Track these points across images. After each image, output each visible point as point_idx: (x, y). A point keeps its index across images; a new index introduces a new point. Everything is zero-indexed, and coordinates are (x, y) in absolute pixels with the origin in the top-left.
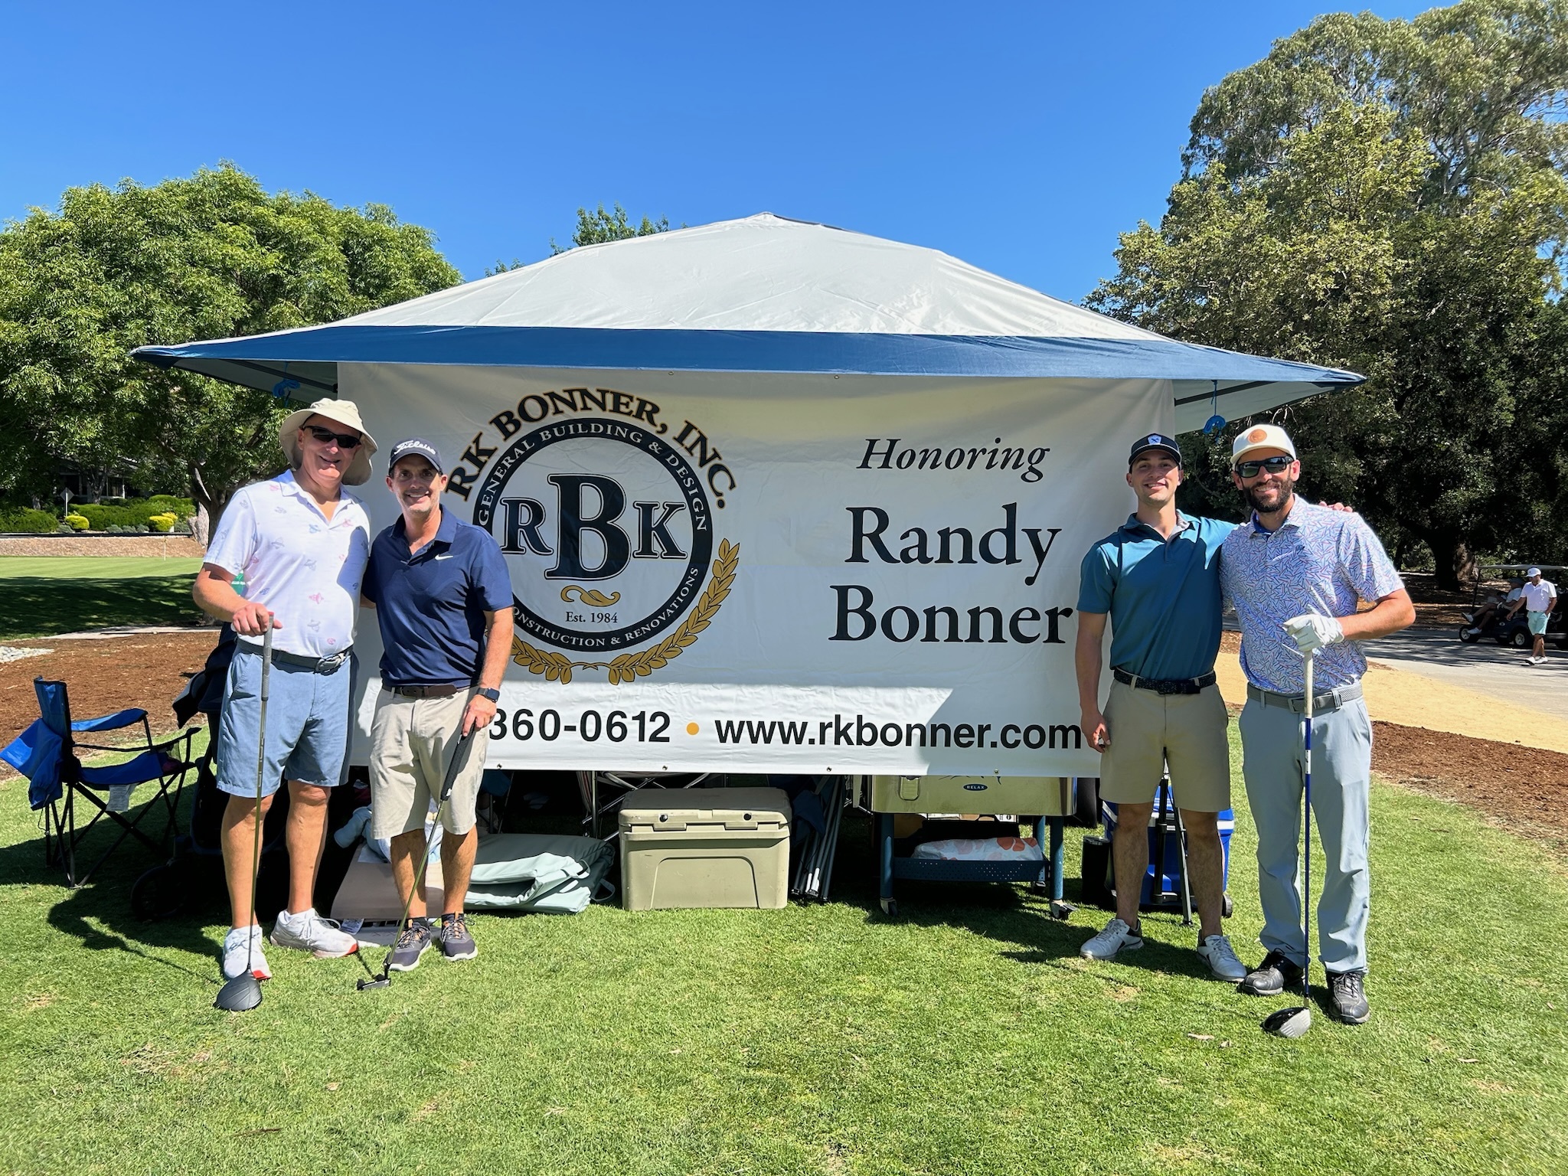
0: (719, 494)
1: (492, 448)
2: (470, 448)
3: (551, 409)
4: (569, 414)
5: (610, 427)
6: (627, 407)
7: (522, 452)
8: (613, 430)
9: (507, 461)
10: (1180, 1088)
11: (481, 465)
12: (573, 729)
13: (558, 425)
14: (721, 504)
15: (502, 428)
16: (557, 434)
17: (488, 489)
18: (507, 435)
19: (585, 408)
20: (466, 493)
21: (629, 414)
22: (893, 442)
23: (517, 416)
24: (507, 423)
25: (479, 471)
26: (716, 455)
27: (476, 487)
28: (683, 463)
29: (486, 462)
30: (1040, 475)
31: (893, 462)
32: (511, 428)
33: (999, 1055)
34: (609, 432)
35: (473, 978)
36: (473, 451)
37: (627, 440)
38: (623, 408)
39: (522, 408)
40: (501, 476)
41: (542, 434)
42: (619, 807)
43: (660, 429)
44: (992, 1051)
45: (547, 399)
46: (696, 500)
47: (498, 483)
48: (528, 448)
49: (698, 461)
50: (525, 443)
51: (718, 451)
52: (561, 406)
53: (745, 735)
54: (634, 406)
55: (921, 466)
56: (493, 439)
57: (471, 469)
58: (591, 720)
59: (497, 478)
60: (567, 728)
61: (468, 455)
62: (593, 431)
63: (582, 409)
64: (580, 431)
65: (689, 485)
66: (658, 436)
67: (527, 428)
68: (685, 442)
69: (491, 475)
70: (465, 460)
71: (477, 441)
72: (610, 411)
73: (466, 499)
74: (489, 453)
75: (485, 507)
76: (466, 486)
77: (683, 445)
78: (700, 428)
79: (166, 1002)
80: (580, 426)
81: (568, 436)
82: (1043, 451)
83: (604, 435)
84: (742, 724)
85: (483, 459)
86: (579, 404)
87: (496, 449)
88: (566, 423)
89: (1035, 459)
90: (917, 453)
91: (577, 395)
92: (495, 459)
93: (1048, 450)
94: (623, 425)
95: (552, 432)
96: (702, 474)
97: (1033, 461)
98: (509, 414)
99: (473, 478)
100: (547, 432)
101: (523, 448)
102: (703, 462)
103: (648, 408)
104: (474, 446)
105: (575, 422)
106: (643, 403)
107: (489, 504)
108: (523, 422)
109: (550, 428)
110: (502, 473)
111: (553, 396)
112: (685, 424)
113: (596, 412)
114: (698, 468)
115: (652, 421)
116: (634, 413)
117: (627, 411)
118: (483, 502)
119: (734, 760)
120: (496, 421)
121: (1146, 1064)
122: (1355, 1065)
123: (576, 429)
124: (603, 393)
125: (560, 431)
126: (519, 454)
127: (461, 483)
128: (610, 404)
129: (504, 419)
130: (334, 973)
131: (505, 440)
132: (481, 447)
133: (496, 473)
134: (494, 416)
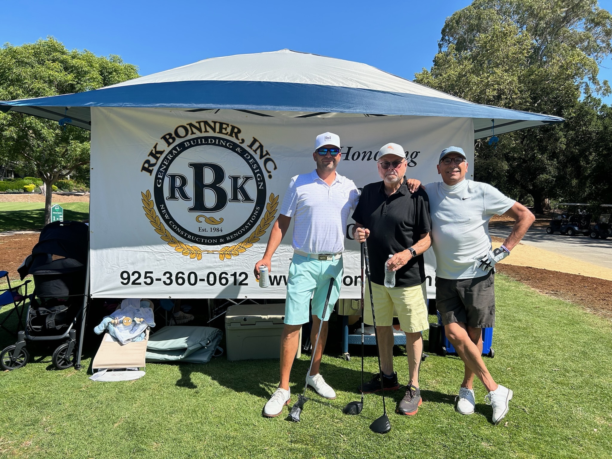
0: (269, 172)
1: (162, 150)
2: (152, 150)
3: (190, 132)
4: (198, 134)
5: (217, 140)
6: (226, 130)
7: (176, 152)
8: (219, 142)
9: (169, 156)
10: (493, 448)
11: (157, 159)
12: (203, 280)
13: (193, 139)
14: (270, 177)
15: (167, 141)
16: (192, 144)
17: (161, 169)
18: (169, 144)
19: (206, 131)
20: (150, 172)
21: (227, 134)
22: (350, 148)
23: (174, 135)
24: (169, 139)
25: (157, 161)
26: (268, 153)
27: (155, 169)
28: (252, 157)
29: (160, 157)
30: (415, 164)
31: (350, 157)
32: (171, 141)
33: (407, 432)
34: (217, 143)
35: (159, 397)
36: (154, 152)
37: (226, 147)
38: (224, 131)
39: (176, 132)
40: (167, 164)
41: (185, 143)
42: (224, 315)
43: (241, 141)
44: (404, 430)
45: (188, 127)
46: (258, 175)
47: (165, 167)
48: (179, 150)
49: (259, 156)
50: (177, 148)
51: (269, 152)
52: (195, 130)
53: (282, 282)
54: (229, 130)
55: (363, 159)
56: (163, 146)
57: (153, 160)
58: (212, 276)
59: (165, 165)
60: (201, 280)
61: (151, 154)
62: (209, 142)
63: (204, 132)
64: (203, 142)
65: (255, 168)
66: (240, 145)
67: (178, 141)
68: (253, 148)
69: (162, 163)
70: (150, 156)
71: (155, 147)
72: (218, 133)
73: (151, 175)
74: (161, 153)
75: (160, 178)
76: (151, 168)
77: (252, 149)
78: (260, 141)
79: (12, 414)
80: (203, 140)
81: (198, 144)
82: (417, 153)
83: (214, 144)
84: (281, 277)
85: (158, 155)
86: (203, 130)
87: (164, 151)
88: (197, 139)
89: (413, 157)
90: (361, 153)
91: (202, 124)
92: (164, 155)
93: (419, 152)
94: (224, 140)
95: (190, 143)
96: (261, 162)
97: (413, 158)
98: (170, 135)
99: (154, 165)
100: (188, 143)
101: (176, 150)
102: (261, 157)
103: (236, 130)
104: (154, 150)
105: (201, 138)
106: (233, 128)
107: (161, 177)
108: (177, 138)
109: (189, 141)
110: (167, 162)
111: (191, 125)
112: (253, 139)
113: (211, 133)
114: (259, 160)
115: (237, 138)
116: (229, 134)
117: (225, 132)
118: (159, 176)
119: (277, 293)
120: (164, 138)
121: (475, 435)
122: (568, 432)
123: (201, 141)
124: (215, 123)
125: (194, 142)
126: (175, 153)
127: (148, 167)
128: (217, 130)
129: (168, 137)
130: (93, 397)
131: (168, 146)
132: (157, 150)
133: (164, 162)
134: (163, 135)
